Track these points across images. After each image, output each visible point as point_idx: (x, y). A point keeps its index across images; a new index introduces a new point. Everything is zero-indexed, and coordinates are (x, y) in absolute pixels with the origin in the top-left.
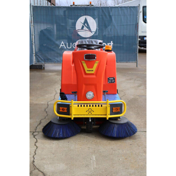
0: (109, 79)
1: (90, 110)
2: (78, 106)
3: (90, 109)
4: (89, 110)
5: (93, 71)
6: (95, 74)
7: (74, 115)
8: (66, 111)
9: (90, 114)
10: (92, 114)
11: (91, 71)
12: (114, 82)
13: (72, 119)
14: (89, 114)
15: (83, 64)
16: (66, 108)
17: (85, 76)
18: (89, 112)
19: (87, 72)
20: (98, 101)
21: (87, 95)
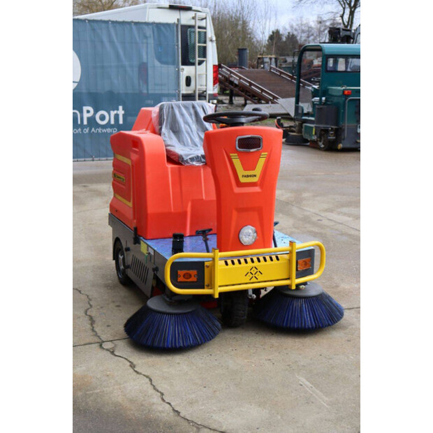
1: (254, 271)
2: (227, 264)
3: (254, 269)
4: (252, 271)
5: (255, 176)
6: (259, 183)
7: (220, 286)
8: (194, 279)
9: (254, 280)
10: (259, 280)
11: (251, 176)
13: (217, 296)
14: (252, 281)
15: (234, 160)
16: (193, 272)
17: (237, 190)
18: (251, 276)
19: (243, 180)
20: (265, 247)
21: (241, 236)
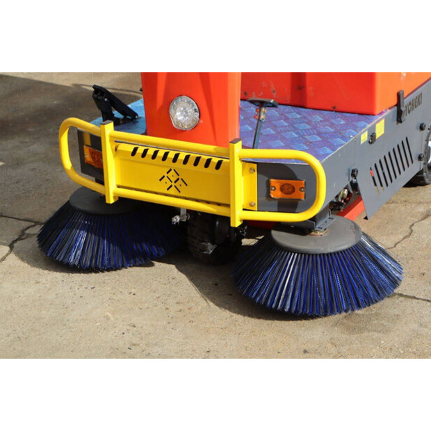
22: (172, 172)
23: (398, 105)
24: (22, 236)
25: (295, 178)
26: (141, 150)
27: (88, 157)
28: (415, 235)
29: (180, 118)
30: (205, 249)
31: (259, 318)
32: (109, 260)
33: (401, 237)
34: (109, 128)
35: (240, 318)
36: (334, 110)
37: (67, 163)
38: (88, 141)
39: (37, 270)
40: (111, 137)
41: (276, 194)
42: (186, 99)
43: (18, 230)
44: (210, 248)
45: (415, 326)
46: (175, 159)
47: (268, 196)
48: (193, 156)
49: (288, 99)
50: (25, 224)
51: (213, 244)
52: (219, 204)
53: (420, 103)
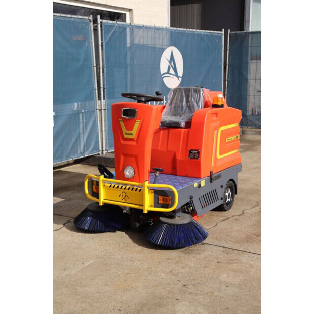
0: (190, 152)
1: (124, 195)
2: (110, 187)
6: (135, 139)
10: (127, 202)
11: (130, 134)
12: (198, 157)
13: (101, 204)
14: (123, 201)
15: (121, 123)
17: (122, 142)
18: (122, 197)
21: (125, 171)
22: (124, 193)
23: (211, 176)
24: (68, 222)
25: (167, 196)
26: (113, 186)
27: (94, 189)
28: (217, 226)
29: (128, 174)
30: (136, 225)
31: (153, 249)
32: (99, 228)
33: (212, 226)
34: (102, 177)
35: (146, 249)
36: (187, 176)
37: (87, 191)
38: (95, 183)
39: (72, 232)
40: (103, 180)
41: (161, 202)
42: (130, 167)
43: (67, 220)
44: (138, 225)
45: (210, 253)
46: (125, 189)
47: (158, 203)
48: (131, 187)
49: (170, 172)
50: (70, 218)
51: (139, 223)
52: (140, 205)
53: (220, 177)
